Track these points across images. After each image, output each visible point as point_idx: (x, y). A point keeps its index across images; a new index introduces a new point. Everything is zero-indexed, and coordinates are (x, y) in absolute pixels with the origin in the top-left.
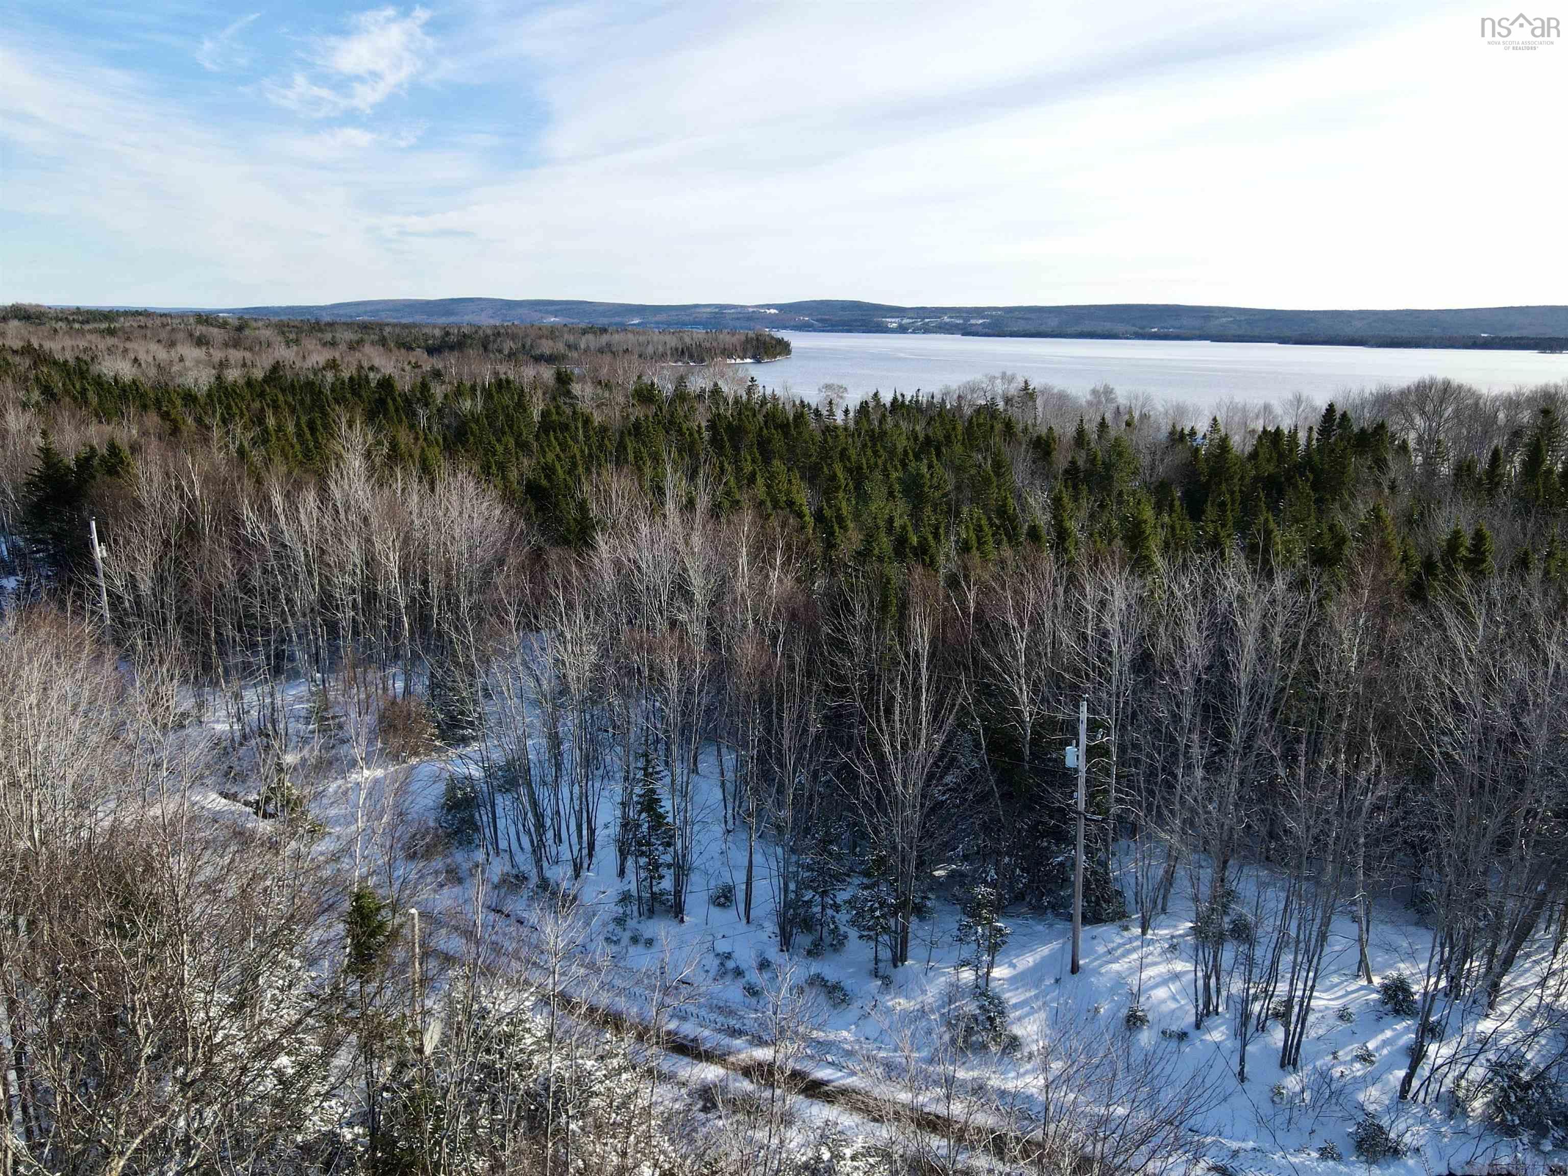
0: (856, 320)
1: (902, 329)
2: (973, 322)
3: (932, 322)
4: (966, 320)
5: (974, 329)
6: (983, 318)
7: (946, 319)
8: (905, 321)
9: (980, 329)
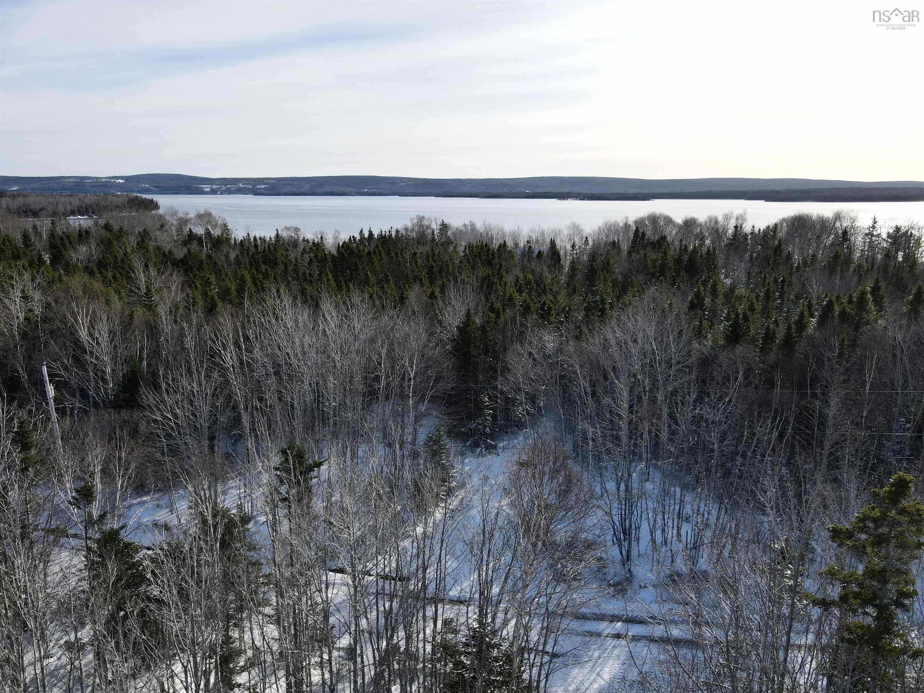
0: (181, 187)
1: (213, 192)
2: (258, 187)
3: (233, 187)
4: (254, 186)
5: (259, 191)
6: (264, 184)
7: (241, 185)
8: (214, 187)
9: (264, 191)
